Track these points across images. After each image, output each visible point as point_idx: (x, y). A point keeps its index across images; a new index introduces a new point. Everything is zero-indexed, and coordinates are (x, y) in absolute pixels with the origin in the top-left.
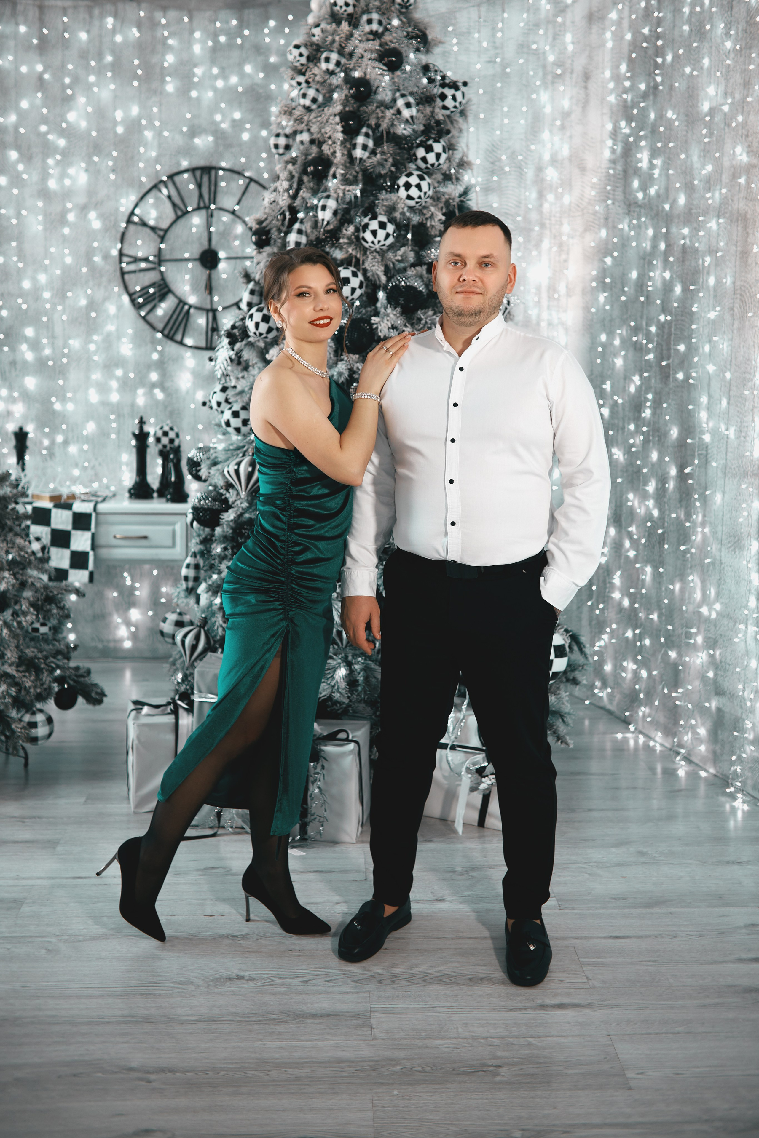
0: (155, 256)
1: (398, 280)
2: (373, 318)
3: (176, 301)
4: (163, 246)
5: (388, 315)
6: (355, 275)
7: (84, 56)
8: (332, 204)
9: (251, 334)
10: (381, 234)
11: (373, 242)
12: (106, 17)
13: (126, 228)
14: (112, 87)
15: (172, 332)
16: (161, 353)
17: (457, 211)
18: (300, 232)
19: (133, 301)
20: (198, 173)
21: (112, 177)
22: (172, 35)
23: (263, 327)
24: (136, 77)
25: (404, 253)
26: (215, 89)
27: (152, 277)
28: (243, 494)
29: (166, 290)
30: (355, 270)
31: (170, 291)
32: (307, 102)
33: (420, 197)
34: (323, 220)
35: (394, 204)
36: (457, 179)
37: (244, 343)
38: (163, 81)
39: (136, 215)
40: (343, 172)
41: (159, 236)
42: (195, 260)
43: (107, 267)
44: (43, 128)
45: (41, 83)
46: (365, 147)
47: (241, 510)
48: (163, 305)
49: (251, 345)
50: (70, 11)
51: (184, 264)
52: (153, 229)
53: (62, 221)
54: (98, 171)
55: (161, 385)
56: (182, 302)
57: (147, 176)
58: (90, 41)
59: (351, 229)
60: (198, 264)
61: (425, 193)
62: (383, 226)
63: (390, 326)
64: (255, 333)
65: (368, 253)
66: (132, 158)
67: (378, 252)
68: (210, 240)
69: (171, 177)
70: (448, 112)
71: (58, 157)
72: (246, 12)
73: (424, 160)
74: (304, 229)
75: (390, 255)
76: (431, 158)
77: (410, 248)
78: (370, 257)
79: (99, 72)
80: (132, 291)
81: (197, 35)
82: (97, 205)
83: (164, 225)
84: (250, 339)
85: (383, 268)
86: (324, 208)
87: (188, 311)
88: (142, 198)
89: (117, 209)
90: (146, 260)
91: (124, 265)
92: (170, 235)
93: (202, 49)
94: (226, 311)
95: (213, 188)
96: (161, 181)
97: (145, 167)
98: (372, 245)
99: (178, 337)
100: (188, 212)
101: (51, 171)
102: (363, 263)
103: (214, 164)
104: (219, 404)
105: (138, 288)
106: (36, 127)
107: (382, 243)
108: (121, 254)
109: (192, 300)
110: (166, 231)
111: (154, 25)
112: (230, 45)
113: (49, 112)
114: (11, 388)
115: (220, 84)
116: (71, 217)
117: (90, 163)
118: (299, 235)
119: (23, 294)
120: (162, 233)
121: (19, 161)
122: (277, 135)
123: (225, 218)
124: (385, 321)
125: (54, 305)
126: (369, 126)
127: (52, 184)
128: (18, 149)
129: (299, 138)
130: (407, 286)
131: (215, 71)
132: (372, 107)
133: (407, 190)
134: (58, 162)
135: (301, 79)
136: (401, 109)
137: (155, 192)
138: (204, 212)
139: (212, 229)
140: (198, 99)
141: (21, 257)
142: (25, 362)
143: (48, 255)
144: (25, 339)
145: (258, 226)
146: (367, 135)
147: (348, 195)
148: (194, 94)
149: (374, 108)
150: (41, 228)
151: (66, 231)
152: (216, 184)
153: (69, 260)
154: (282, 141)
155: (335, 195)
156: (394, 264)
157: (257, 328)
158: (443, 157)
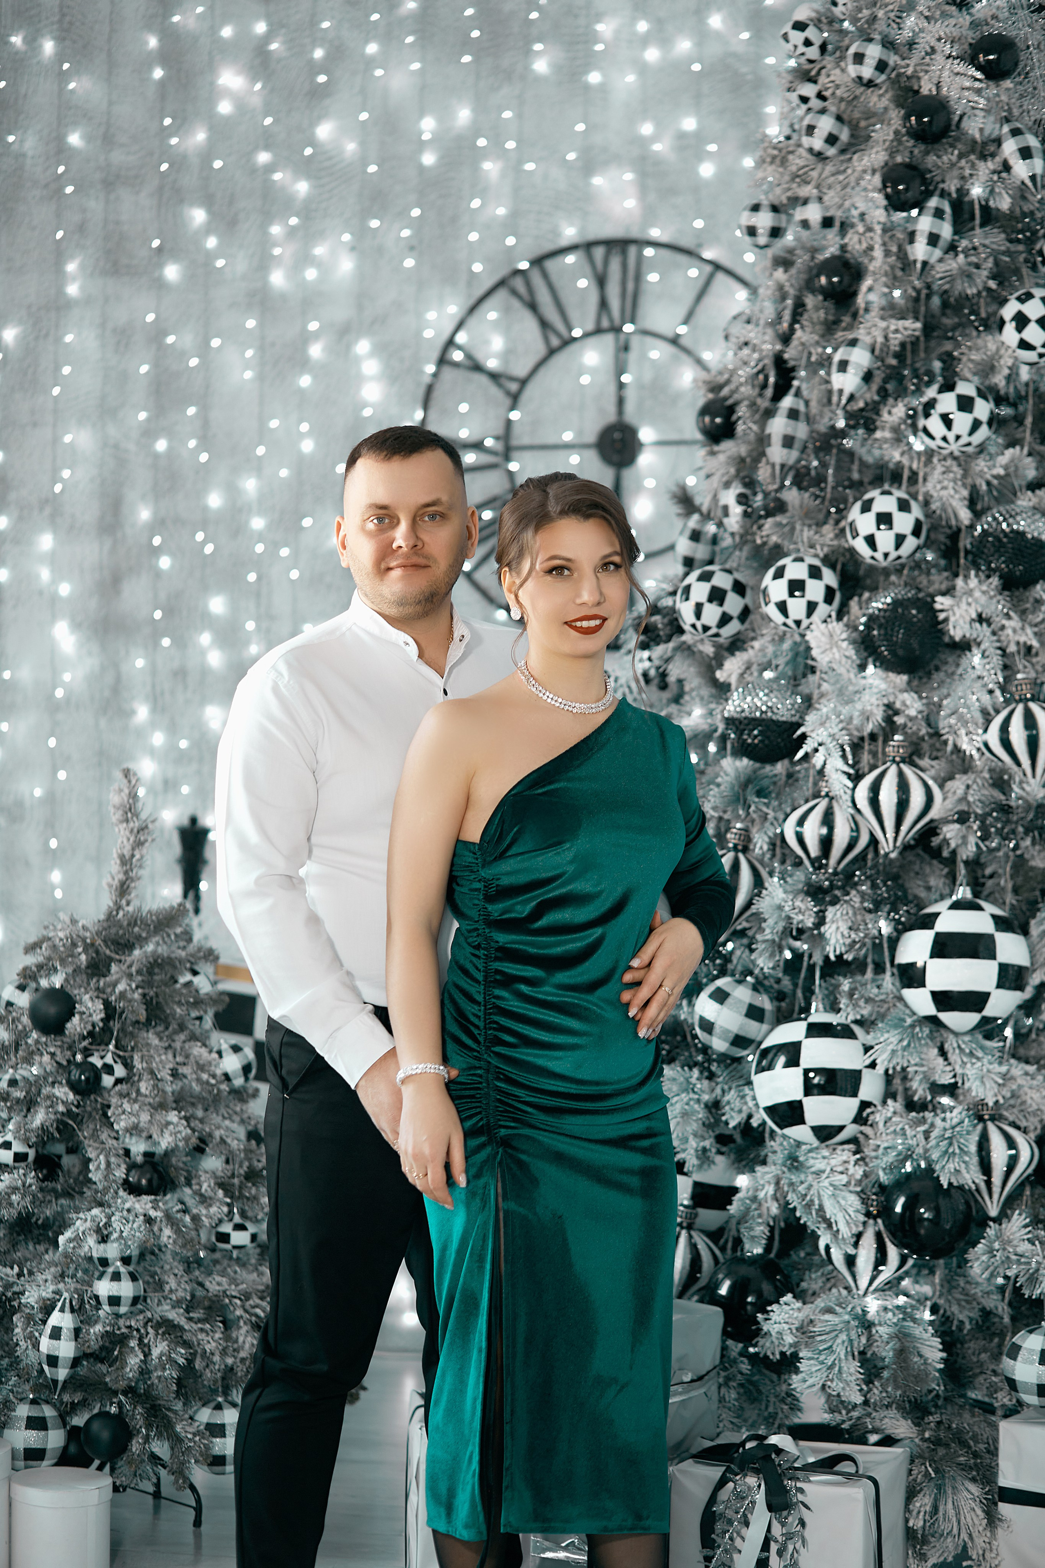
0: (497, 438)
1: (995, 519)
2: (939, 599)
4: (515, 415)
5: (970, 593)
6: (904, 506)
7: (357, 0)
8: (860, 358)
9: (687, 627)
10: (962, 421)
11: (944, 439)
13: (435, 375)
14: (416, 66)
18: (793, 414)
20: (599, 253)
21: (409, 262)
23: (712, 614)
24: (467, 45)
25: (1012, 460)
26: (643, 69)
27: (490, 484)
30: (905, 496)
32: (817, 142)
34: (841, 391)
35: (992, 358)
37: (671, 645)
38: (528, 53)
39: (459, 348)
40: (885, 291)
41: (508, 393)
42: (587, 447)
46: (933, 239)
49: (687, 650)
51: (561, 453)
52: (494, 377)
54: (380, 250)
57: (485, 261)
59: (899, 410)
60: (592, 454)
62: (965, 404)
63: (974, 616)
64: (694, 626)
65: (935, 460)
66: (454, 221)
67: (955, 458)
68: (621, 402)
69: (538, 262)
71: (294, 221)
74: (802, 408)
75: (982, 465)
77: (1026, 450)
78: (939, 469)
79: (389, 34)
83: (521, 370)
84: (684, 638)
85: (965, 493)
86: (843, 366)
88: (472, 309)
89: (418, 334)
90: (478, 446)
92: (531, 391)
94: (653, 562)
95: (630, 286)
96: (518, 272)
97: (481, 242)
100: (575, 339)
101: (277, 251)
102: (925, 480)
103: (635, 233)
107: (965, 440)
110: (524, 382)
114: (173, 730)
115: (652, 55)
116: (316, 351)
117: (361, 233)
118: (792, 422)
119: (205, 521)
120: (514, 387)
121: (208, 229)
122: (756, 208)
123: (657, 352)
124: (964, 606)
125: (273, 547)
126: (943, 194)
127: (277, 278)
128: (208, 202)
129: (800, 214)
130: (1013, 531)
131: (642, 26)
132: (950, 156)
133: (1019, 329)
134: (292, 232)
135: (809, 90)
136: (1012, 162)
137: (502, 295)
138: (608, 340)
139: (626, 378)
140: (603, 88)
141: (205, 442)
142: (205, 671)
143: (262, 434)
144: (207, 620)
145: (711, 396)
146: (939, 214)
147: (895, 340)
148: (594, 78)
149: (954, 158)
150: (248, 375)
151: (305, 381)
152: (638, 278)
153: (307, 446)
154: (764, 220)
155: (868, 340)
156: (988, 483)
157: (698, 616)
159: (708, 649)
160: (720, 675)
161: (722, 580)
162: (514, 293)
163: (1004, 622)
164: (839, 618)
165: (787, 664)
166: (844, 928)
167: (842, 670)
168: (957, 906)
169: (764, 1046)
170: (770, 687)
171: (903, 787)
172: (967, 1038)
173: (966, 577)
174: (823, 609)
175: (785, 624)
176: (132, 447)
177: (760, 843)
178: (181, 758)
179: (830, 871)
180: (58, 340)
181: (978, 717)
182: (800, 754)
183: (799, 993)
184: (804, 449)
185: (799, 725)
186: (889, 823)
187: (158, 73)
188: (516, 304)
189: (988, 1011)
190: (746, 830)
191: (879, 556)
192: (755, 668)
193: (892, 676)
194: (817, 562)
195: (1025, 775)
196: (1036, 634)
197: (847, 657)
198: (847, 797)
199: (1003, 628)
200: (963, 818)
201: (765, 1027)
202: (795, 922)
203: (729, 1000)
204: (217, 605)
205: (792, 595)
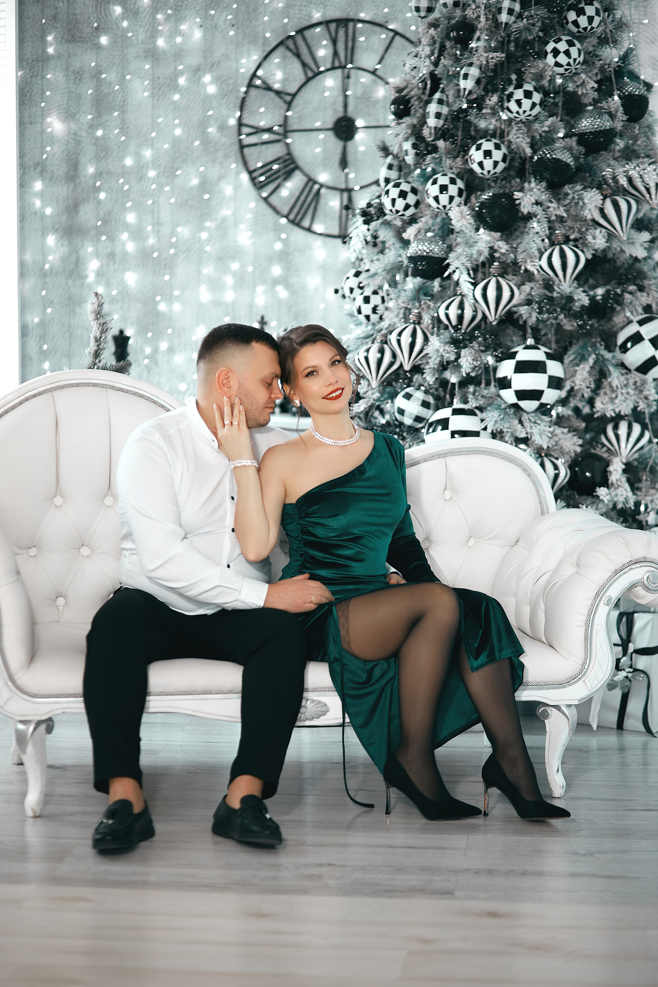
0: (280, 126)
1: (544, 152)
2: (516, 193)
3: (304, 179)
4: (289, 113)
5: (531, 190)
6: (497, 147)
8: (474, 72)
9: (387, 212)
10: (527, 104)
11: (518, 113)
13: (246, 93)
15: (299, 217)
16: (285, 242)
17: (613, 76)
18: (440, 102)
19: (253, 180)
20: (333, 26)
21: (232, 32)
23: (400, 204)
25: (552, 123)
27: (277, 150)
28: (374, 384)
29: (292, 166)
30: (497, 141)
31: (297, 168)
33: (569, 64)
34: (465, 89)
35: (541, 71)
36: (615, 42)
37: (380, 221)
39: (259, 78)
40: (487, 36)
41: (285, 102)
42: (328, 129)
43: (224, 140)
47: (372, 401)
48: (289, 184)
49: (387, 224)
51: (314, 134)
52: (278, 93)
53: (172, 85)
54: (216, 27)
55: (284, 281)
56: (311, 181)
57: (272, 31)
59: (495, 99)
60: (330, 134)
62: (528, 94)
63: (534, 201)
64: (391, 210)
65: (513, 124)
66: (255, 10)
67: (523, 123)
68: (346, 106)
69: (301, 32)
71: (169, 12)
73: (575, 23)
74: (445, 98)
75: (537, 126)
76: (583, 21)
77: (559, 119)
78: (515, 128)
80: (252, 168)
82: (211, 67)
83: (292, 89)
84: (386, 218)
85: (529, 140)
86: (466, 76)
87: (318, 193)
88: (266, 58)
89: (237, 71)
90: (269, 130)
91: (243, 137)
92: (299, 101)
94: (363, 190)
95: (350, 44)
96: (290, 37)
97: (270, 21)
98: (517, 115)
99: (306, 223)
100: (320, 73)
101: (160, 28)
102: (508, 134)
103: (352, 15)
104: (352, 290)
105: (259, 165)
107: (528, 113)
108: (240, 124)
109: (323, 177)
110: (294, 95)
116: (182, 81)
117: (206, 17)
118: (440, 106)
119: (125, 173)
120: (288, 98)
121: (123, 17)
123: (365, 78)
124: (528, 196)
125: (161, 186)
127: (161, 42)
128: (123, 2)
130: (553, 158)
133: (555, 56)
134: (168, 18)
137: (281, 49)
138: (338, 73)
139: (348, 93)
141: (124, 129)
142: (125, 254)
143: (154, 126)
144: (126, 226)
145: (397, 95)
147: (492, 63)
150: (146, 94)
151: (177, 97)
152: (354, 40)
153: (178, 132)
155: (478, 63)
156: (540, 135)
157: (393, 205)
158: (597, 20)
159: (399, 223)
160: (405, 236)
161: (405, 187)
162: (288, 48)
163: (549, 204)
164: (466, 204)
165: (439, 229)
166: (470, 359)
167: (467, 231)
168: (527, 347)
169: (430, 421)
170: (430, 241)
171: (499, 288)
172: (533, 414)
173: (530, 182)
174: (457, 200)
175: (438, 208)
176: (84, 134)
177: (427, 320)
179: (463, 331)
180: (43, 77)
181: (537, 254)
182: (446, 274)
183: (448, 397)
184: (446, 120)
185: (446, 259)
186: (492, 306)
188: (289, 54)
189: (544, 400)
190: (419, 313)
191: (485, 172)
192: (422, 231)
193: (493, 233)
194: (454, 176)
195: (560, 281)
196: (565, 210)
197: (470, 224)
198: (471, 295)
199: (549, 207)
200: (529, 302)
201: (431, 412)
202: (445, 358)
203: (412, 398)
204: (131, 218)
205: (441, 192)
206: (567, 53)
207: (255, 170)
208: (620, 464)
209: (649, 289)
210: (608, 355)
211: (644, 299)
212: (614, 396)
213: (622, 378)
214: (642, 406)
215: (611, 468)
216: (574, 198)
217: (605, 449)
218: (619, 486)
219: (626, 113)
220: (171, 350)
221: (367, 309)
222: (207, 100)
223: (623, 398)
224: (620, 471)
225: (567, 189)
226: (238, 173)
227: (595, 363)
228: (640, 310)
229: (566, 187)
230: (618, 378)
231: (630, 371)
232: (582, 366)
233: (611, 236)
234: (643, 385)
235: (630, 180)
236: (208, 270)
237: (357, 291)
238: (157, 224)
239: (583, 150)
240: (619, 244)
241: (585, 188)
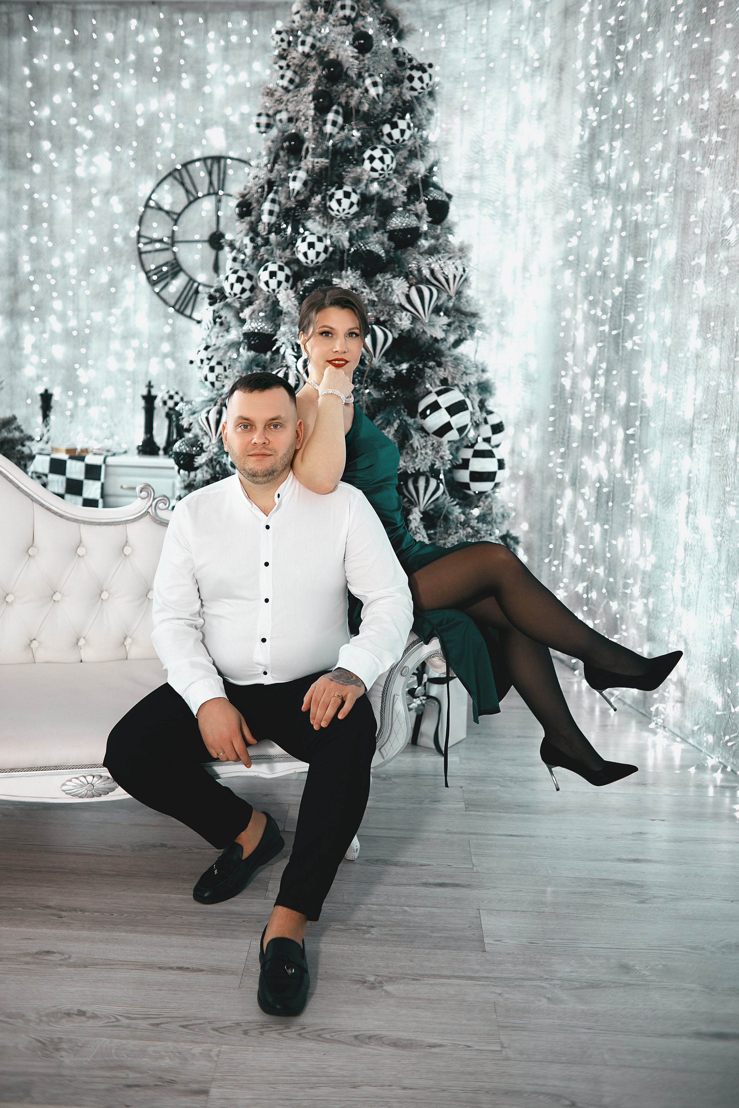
0: (168, 237)
1: (359, 245)
2: (334, 279)
3: (187, 279)
4: (176, 228)
5: (347, 277)
6: (320, 239)
7: (110, 54)
8: (302, 175)
10: (346, 203)
11: (338, 211)
12: (130, 19)
13: (144, 212)
14: (134, 83)
15: (183, 308)
16: (173, 326)
17: (420, 184)
18: (273, 201)
19: (149, 278)
20: (209, 162)
21: (132, 165)
22: (188, 35)
23: (237, 288)
24: (155, 74)
25: (368, 221)
26: (226, 86)
27: (167, 256)
28: (214, 439)
29: (178, 269)
30: (320, 235)
31: (181, 270)
32: (285, 83)
33: (383, 170)
34: (294, 190)
35: (359, 175)
36: (423, 156)
38: (180, 78)
39: (153, 201)
40: (314, 146)
41: (173, 219)
42: (204, 241)
43: (127, 248)
44: (73, 121)
45: (72, 81)
46: (334, 123)
47: (212, 454)
48: (175, 282)
50: (99, 15)
51: (194, 244)
52: (168, 213)
53: (88, 205)
54: (121, 160)
55: (172, 355)
56: (192, 280)
57: (164, 165)
58: (117, 40)
59: (318, 198)
60: (207, 245)
61: (388, 166)
62: (347, 195)
64: (230, 294)
65: (334, 221)
66: (151, 148)
67: (343, 220)
68: (218, 223)
69: (185, 165)
70: (415, 93)
71: (85, 147)
72: (256, 13)
73: (390, 136)
74: (277, 198)
75: (354, 223)
76: (396, 134)
77: (373, 217)
78: (336, 224)
79: (123, 69)
80: (148, 269)
81: (212, 35)
82: (119, 191)
83: (178, 210)
85: (347, 235)
86: (295, 179)
87: (197, 289)
88: (158, 185)
89: (136, 194)
90: (161, 241)
91: (141, 245)
92: (183, 219)
93: (215, 48)
95: (222, 176)
96: (176, 170)
97: (162, 157)
98: (337, 213)
99: (188, 312)
100: (199, 198)
101: (78, 160)
102: (330, 230)
103: (224, 154)
104: (202, 361)
105: (153, 267)
106: (67, 120)
107: (346, 211)
108: (139, 236)
109: (202, 277)
110: (179, 215)
111: (173, 26)
112: (241, 45)
113: (78, 106)
114: (41, 355)
115: (231, 80)
116: (96, 202)
117: (113, 152)
118: (273, 204)
119: (52, 271)
120: (175, 217)
121: (51, 150)
122: (260, 115)
124: (345, 282)
125: (79, 281)
126: (339, 104)
127: (80, 172)
128: (51, 139)
129: (278, 117)
130: (367, 250)
131: (227, 68)
132: (342, 86)
133: (371, 162)
134: (85, 152)
135: (283, 63)
136: (369, 88)
137: (170, 179)
138: (213, 198)
139: (220, 213)
140: (211, 94)
141: (51, 238)
143: (75, 235)
144: (53, 311)
145: (241, 199)
146: (337, 112)
147: (317, 167)
148: (207, 89)
149: (344, 87)
150: (69, 211)
151: (91, 214)
152: (225, 173)
153: (93, 241)
154: (264, 120)
155: (305, 167)
156: (357, 231)
157: (232, 289)
158: (408, 134)
159: (237, 305)
160: (242, 315)
161: (242, 274)
162: (175, 178)
163: (363, 290)
164: (292, 288)
165: (270, 310)
167: (293, 312)
170: (262, 320)
173: (347, 270)
174: (284, 284)
175: (268, 292)
176: (21, 240)
178: (44, 367)
182: (274, 348)
184: (278, 217)
185: (274, 335)
187: (29, 84)
188: (176, 183)
191: (309, 261)
192: (256, 312)
194: (282, 264)
196: (376, 296)
197: (295, 305)
198: (294, 366)
199: (362, 292)
204: (57, 305)
205: (271, 277)
206: (382, 159)
207: (150, 271)
208: (419, 513)
209: (446, 365)
210: (410, 421)
211: (442, 373)
212: (414, 455)
213: (422, 441)
214: (438, 465)
215: (411, 517)
216: (384, 285)
217: (406, 500)
218: (417, 532)
219: (430, 216)
220: (87, 405)
221: (212, 377)
222: (113, 218)
223: (422, 458)
224: (418, 520)
225: (379, 277)
226: (137, 273)
227: (398, 427)
228: (438, 383)
229: (378, 275)
230: (418, 440)
231: (428, 434)
232: (388, 429)
233: (415, 319)
234: (439, 446)
235: (432, 272)
236: (116, 345)
237: (206, 362)
238: (77, 310)
239: (393, 245)
240: (422, 326)
241: (394, 277)
